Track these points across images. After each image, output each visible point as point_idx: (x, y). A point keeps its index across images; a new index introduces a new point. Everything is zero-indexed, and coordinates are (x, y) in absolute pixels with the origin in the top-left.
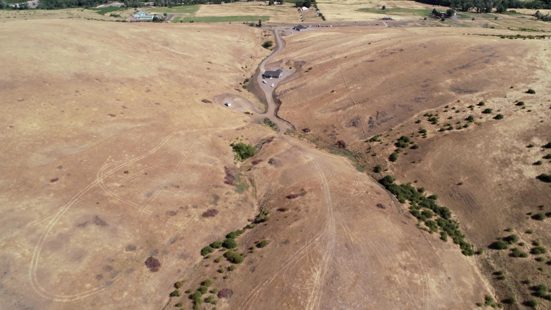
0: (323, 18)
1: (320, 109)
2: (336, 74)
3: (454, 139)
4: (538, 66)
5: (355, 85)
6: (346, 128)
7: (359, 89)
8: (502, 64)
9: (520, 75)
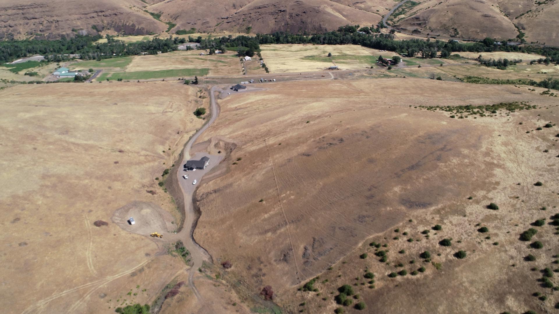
0: (267, 70)
1: (245, 229)
2: (267, 172)
3: (409, 293)
4: (495, 162)
5: (288, 192)
6: (275, 263)
7: (292, 199)
8: (455, 161)
9: (477, 177)
